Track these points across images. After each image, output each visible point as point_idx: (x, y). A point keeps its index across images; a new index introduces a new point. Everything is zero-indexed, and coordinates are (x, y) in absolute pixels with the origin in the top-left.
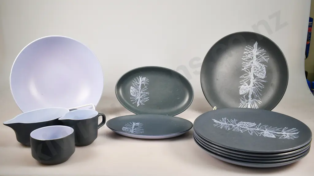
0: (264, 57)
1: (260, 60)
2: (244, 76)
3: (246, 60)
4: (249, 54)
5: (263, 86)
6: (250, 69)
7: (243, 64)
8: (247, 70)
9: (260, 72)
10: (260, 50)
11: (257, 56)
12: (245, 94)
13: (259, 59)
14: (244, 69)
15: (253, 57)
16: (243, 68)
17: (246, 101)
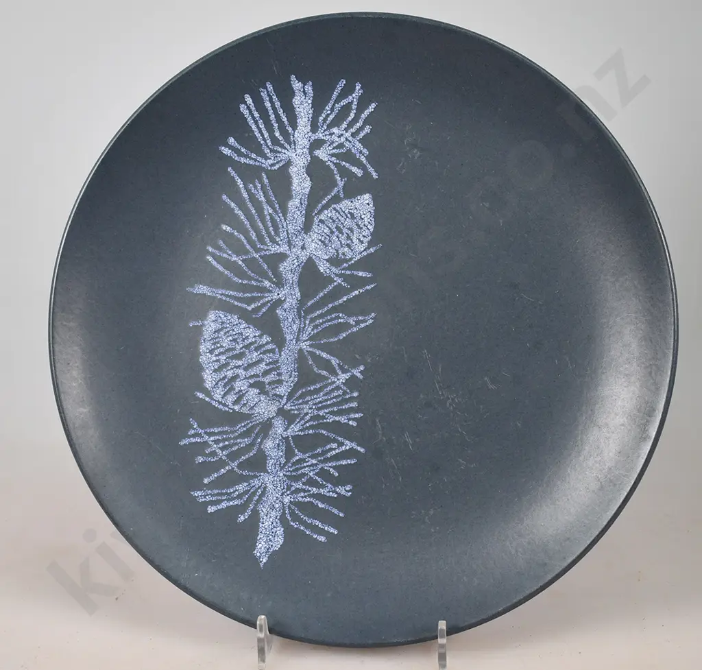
0: (214, 454)
1: (243, 435)
2: (346, 326)
3: (332, 435)
4: (311, 483)
5: (214, 256)
6: (306, 377)
7: (352, 410)
8: (327, 365)
9: (240, 356)
10: (241, 509)
11: (258, 463)
12: (337, 199)
13: (247, 441)
14: (347, 376)
15: (289, 454)
16: (351, 383)
17: (322, 154)
